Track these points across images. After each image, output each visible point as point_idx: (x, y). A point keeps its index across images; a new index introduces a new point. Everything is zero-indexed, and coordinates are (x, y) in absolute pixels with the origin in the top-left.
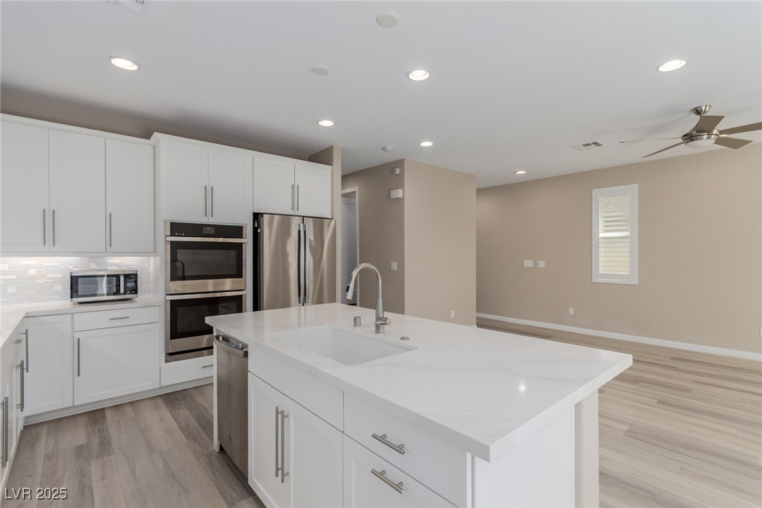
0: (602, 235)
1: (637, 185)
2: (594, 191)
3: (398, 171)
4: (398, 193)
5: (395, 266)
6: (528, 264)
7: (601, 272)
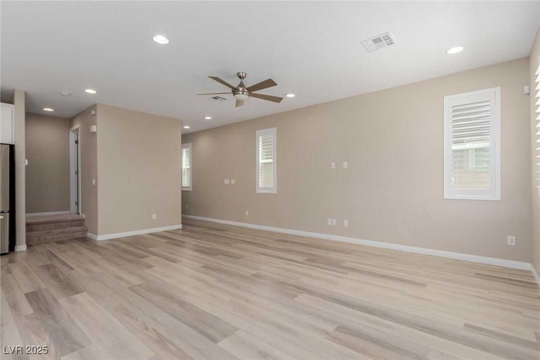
0: (261, 161)
1: (276, 128)
2: (257, 132)
3: (93, 112)
4: (94, 128)
5: (94, 181)
6: (227, 182)
7: (260, 186)
